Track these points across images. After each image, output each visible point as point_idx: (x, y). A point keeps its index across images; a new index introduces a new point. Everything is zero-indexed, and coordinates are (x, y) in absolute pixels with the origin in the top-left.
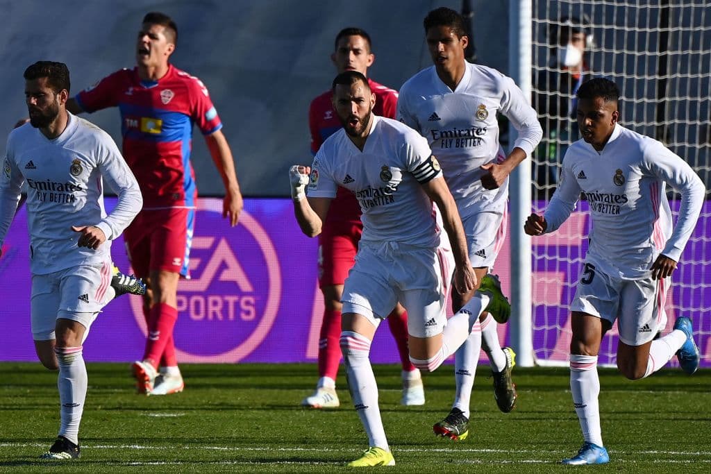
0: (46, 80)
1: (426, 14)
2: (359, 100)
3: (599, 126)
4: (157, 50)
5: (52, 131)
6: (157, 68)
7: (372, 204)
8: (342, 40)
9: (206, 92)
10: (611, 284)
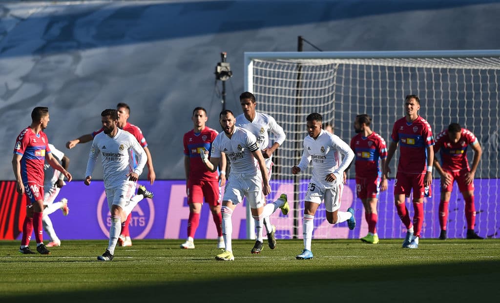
0: (109, 116)
1: (240, 94)
2: (229, 120)
3: (315, 131)
4: (122, 117)
5: (112, 134)
6: (123, 124)
7: (235, 159)
8: (196, 112)
9: (141, 132)
10: (322, 190)
